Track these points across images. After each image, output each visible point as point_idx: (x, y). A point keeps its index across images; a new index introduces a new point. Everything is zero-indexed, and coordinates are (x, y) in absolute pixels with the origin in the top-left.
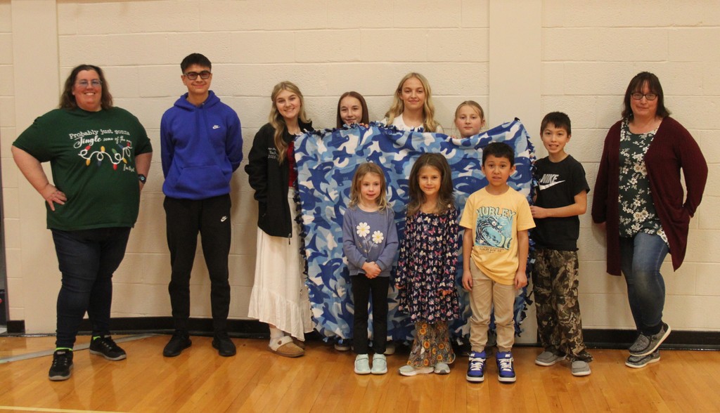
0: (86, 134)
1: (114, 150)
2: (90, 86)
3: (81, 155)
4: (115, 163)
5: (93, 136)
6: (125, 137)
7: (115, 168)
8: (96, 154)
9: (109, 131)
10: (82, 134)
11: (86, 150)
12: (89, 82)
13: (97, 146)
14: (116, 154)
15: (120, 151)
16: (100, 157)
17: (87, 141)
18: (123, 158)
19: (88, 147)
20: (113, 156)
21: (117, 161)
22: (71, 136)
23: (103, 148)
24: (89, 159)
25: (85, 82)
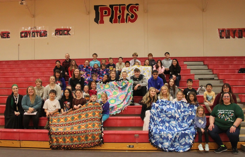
0: (222, 111)
1: (226, 116)
2: (226, 98)
3: (218, 116)
4: (226, 119)
5: (223, 111)
6: (232, 112)
7: (226, 120)
8: (221, 116)
9: (228, 110)
10: (221, 110)
11: (219, 115)
12: (226, 97)
13: (222, 114)
14: (227, 117)
15: (228, 116)
16: (222, 117)
17: (221, 112)
18: (229, 118)
19: (220, 114)
20: (226, 117)
21: (227, 119)
22: (218, 110)
23: (224, 115)
24: (219, 117)
25: (225, 97)
